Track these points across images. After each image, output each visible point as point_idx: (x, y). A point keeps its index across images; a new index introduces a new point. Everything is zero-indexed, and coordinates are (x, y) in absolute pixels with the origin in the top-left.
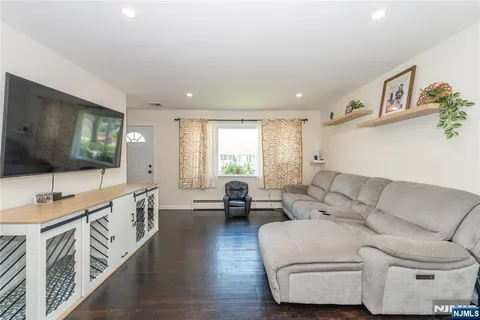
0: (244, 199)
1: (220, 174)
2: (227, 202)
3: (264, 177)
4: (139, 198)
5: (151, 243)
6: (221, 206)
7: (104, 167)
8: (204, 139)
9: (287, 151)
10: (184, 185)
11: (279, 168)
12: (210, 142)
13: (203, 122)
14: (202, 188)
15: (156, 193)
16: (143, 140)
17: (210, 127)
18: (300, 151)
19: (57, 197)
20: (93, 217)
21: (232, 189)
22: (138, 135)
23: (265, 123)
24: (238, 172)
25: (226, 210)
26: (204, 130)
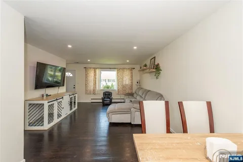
0: (110, 98)
1: (101, 89)
2: (103, 99)
3: (118, 90)
4: (71, 97)
5: (74, 112)
6: (101, 101)
7: (59, 86)
8: (95, 75)
9: (127, 80)
10: (87, 92)
11: (124, 87)
12: (97, 77)
13: (95, 69)
14: (94, 94)
15: (76, 95)
16: (71, 75)
17: (98, 71)
18: (132, 80)
19: (47, 95)
20: (58, 101)
21: (105, 94)
22: (69, 74)
23: (118, 69)
24: (108, 88)
25: (103, 102)
26: (95, 72)
